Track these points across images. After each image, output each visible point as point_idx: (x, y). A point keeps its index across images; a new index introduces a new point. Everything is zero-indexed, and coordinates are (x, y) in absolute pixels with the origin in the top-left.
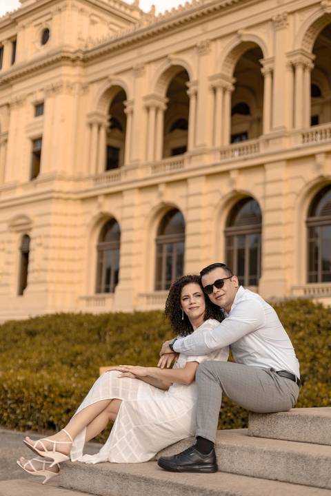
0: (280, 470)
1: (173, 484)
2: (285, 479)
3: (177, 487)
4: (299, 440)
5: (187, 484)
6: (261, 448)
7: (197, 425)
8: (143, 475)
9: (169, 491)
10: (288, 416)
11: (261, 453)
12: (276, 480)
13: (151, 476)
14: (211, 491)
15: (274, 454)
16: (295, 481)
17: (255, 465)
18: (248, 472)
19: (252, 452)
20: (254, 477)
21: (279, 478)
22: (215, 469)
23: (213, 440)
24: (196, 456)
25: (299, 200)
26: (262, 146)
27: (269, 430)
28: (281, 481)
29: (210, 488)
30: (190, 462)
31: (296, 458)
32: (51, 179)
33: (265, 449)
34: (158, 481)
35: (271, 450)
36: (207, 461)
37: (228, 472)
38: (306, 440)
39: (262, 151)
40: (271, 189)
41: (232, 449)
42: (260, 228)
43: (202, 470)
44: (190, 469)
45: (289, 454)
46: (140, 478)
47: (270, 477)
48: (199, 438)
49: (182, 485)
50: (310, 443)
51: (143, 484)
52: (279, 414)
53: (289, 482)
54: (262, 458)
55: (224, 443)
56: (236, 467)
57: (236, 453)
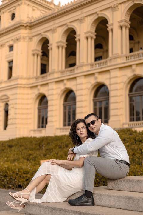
0: (122, 204)
1: (75, 211)
2: (124, 208)
3: (77, 213)
4: (130, 190)
5: (81, 211)
6: (113, 195)
7: (85, 185)
8: (62, 208)
10: (125, 180)
11: (113, 197)
12: (121, 209)
13: (65, 208)
15: (119, 197)
16: (129, 209)
17: (111, 202)
18: (108, 205)
19: (110, 196)
20: (111, 207)
21: (122, 208)
23: (92, 192)
24: (85, 199)
25: (125, 85)
26: (108, 62)
27: (117, 186)
28: (123, 209)
29: (92, 213)
30: (82, 202)
31: (129, 199)
32: (17, 79)
33: (115, 195)
34: (68, 210)
35: (118, 195)
36: (90, 201)
37: (99, 206)
38: (133, 190)
39: (109, 64)
40: (113, 81)
41: (101, 195)
42: (109, 98)
43: (88, 205)
44: (82, 205)
45: (126, 197)
46: (60, 209)
47: (118, 207)
48: (86, 191)
49: (79, 212)
50: (135, 192)
51: (62, 212)
52: (121, 179)
53: (126, 209)
54: (114, 199)
55: (97, 193)
56: (103, 203)
57: (102, 197)
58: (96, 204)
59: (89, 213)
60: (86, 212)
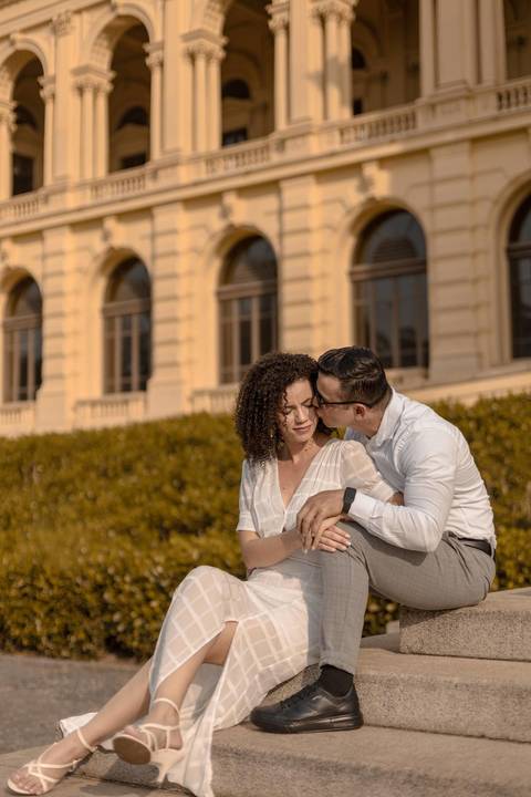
0: (488, 717)
1: (295, 759)
2: (499, 735)
3: (304, 764)
4: (501, 656)
5: (324, 759)
6: (448, 680)
8: (233, 745)
9: (289, 774)
10: (477, 614)
11: (448, 688)
12: (483, 737)
13: (247, 746)
14: (375, 770)
15: (474, 690)
16: (521, 738)
17: (438, 710)
18: (424, 724)
19: (431, 687)
20: (436, 733)
21: (489, 733)
22: (358, 722)
23: (351, 670)
24: (324, 701)
28: (491, 739)
29: (373, 765)
30: (313, 713)
31: (519, 696)
33: (456, 680)
34: (263, 755)
35: (469, 682)
36: (343, 708)
38: (515, 656)
41: (390, 684)
43: (335, 725)
45: (505, 688)
46: (225, 750)
47: (469, 733)
48: (327, 667)
49: (312, 761)
50: (524, 661)
51: (231, 761)
53: (508, 740)
54: (452, 696)
55: (372, 673)
56: (400, 715)
57: (398, 690)
58: (367, 718)
59: (363, 763)
60: (346, 762)
